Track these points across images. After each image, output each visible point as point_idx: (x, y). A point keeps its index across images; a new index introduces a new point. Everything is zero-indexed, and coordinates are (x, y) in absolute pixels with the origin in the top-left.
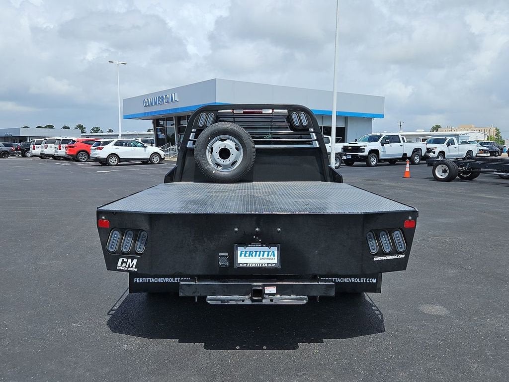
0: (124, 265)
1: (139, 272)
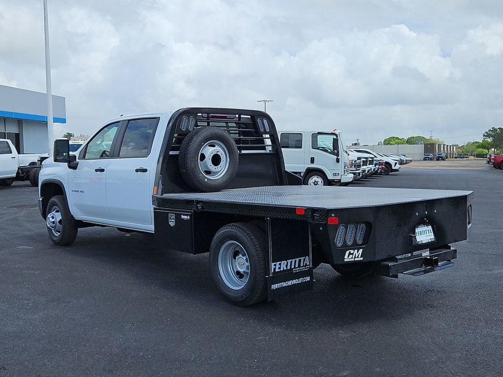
0: (351, 256)
1: (365, 261)
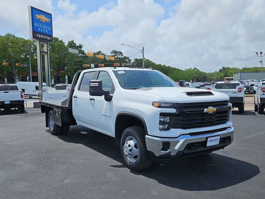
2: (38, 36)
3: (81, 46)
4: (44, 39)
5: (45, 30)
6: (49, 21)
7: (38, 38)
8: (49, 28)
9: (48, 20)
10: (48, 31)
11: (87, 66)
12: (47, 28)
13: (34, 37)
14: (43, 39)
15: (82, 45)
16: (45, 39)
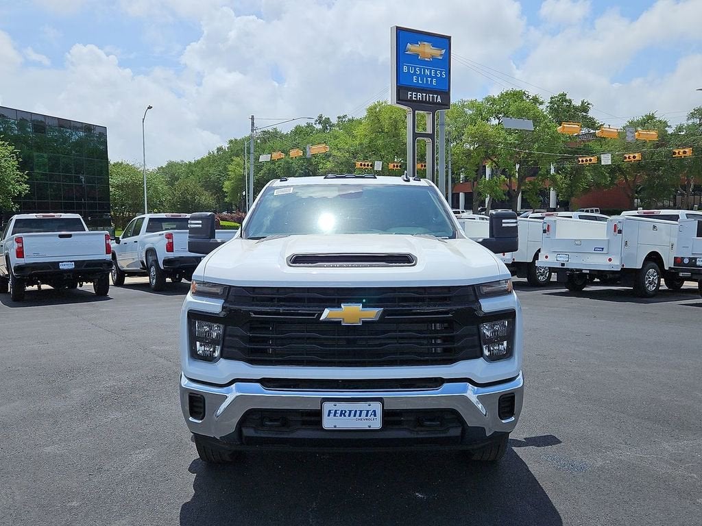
2: (409, 96)
3: (585, 108)
4: (426, 102)
5: (429, 79)
6: (441, 55)
7: (411, 101)
8: (441, 73)
9: (438, 53)
10: (439, 80)
11: (590, 160)
12: (436, 74)
13: (401, 99)
14: (422, 102)
15: (588, 104)
16: (429, 103)
